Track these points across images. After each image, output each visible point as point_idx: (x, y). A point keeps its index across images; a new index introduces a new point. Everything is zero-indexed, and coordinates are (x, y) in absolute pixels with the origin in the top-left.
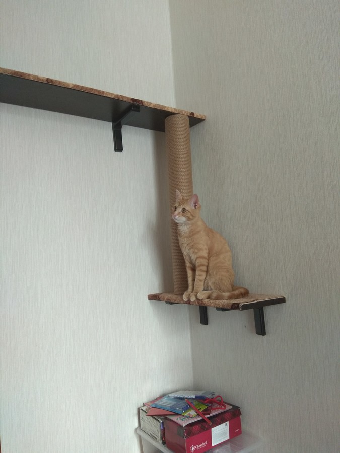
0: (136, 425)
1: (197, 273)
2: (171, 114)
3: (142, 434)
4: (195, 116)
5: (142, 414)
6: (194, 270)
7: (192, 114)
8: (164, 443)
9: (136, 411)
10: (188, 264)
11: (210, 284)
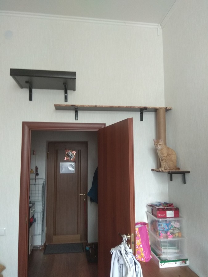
0: (146, 210)
1: (163, 161)
2: (158, 109)
3: (148, 213)
4: (168, 108)
5: (148, 206)
6: (162, 160)
7: (166, 108)
8: (152, 214)
9: (146, 206)
10: (161, 159)
11: (166, 165)
